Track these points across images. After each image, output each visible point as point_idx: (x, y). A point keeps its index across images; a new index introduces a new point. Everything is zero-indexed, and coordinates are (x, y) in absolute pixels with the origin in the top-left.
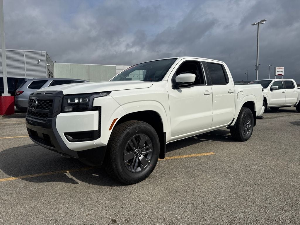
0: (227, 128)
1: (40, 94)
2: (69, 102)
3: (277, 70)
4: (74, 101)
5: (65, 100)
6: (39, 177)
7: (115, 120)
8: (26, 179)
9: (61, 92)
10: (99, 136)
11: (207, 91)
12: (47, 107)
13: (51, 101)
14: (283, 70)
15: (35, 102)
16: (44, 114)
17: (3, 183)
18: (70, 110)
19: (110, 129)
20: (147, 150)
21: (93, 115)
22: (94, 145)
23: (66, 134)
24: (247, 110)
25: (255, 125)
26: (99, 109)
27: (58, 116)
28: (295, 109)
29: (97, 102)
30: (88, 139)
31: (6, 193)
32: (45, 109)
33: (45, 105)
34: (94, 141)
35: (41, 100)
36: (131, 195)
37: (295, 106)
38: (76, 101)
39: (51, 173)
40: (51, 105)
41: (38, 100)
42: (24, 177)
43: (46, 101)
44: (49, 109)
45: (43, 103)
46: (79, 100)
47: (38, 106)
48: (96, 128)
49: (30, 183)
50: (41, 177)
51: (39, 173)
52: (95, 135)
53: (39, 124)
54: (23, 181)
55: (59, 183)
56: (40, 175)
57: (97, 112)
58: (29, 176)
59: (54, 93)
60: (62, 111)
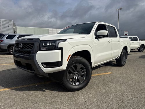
0: (115, 60)
1: (24, 40)
2: (43, 45)
3: (125, 32)
4: (47, 44)
5: (41, 44)
6: (22, 88)
7: (70, 55)
8: (15, 90)
9: (39, 39)
10: (62, 65)
11: (109, 40)
12: (30, 48)
13: (33, 44)
14: (127, 32)
15: (20, 45)
16: (28, 52)
17: (1, 92)
18: (44, 49)
19: (67, 61)
20: (83, 72)
21: (58, 52)
22: (59, 70)
23: (42, 63)
24: (124, 50)
25: (127, 58)
26: (61, 49)
27: (37, 53)
28: (137, 50)
29: (61, 45)
30: (55, 66)
31: (5, 99)
32: (28, 49)
33: (28, 46)
34: (59, 68)
35: (25, 44)
36: (79, 98)
37: (138, 49)
38: (48, 44)
39: (29, 86)
40: (32, 47)
41: (23, 44)
42: (13, 88)
43: (28, 44)
44: (31, 49)
45: (26, 45)
46: (49, 44)
47: (23, 47)
48: (60, 60)
49: (18, 91)
50: (23, 88)
51: (21, 85)
52: (59, 64)
53: (21, 57)
54: (13, 91)
55: (35, 91)
56: (22, 86)
57: (60, 51)
58: (16, 88)
59: (34, 39)
60: (40, 50)
